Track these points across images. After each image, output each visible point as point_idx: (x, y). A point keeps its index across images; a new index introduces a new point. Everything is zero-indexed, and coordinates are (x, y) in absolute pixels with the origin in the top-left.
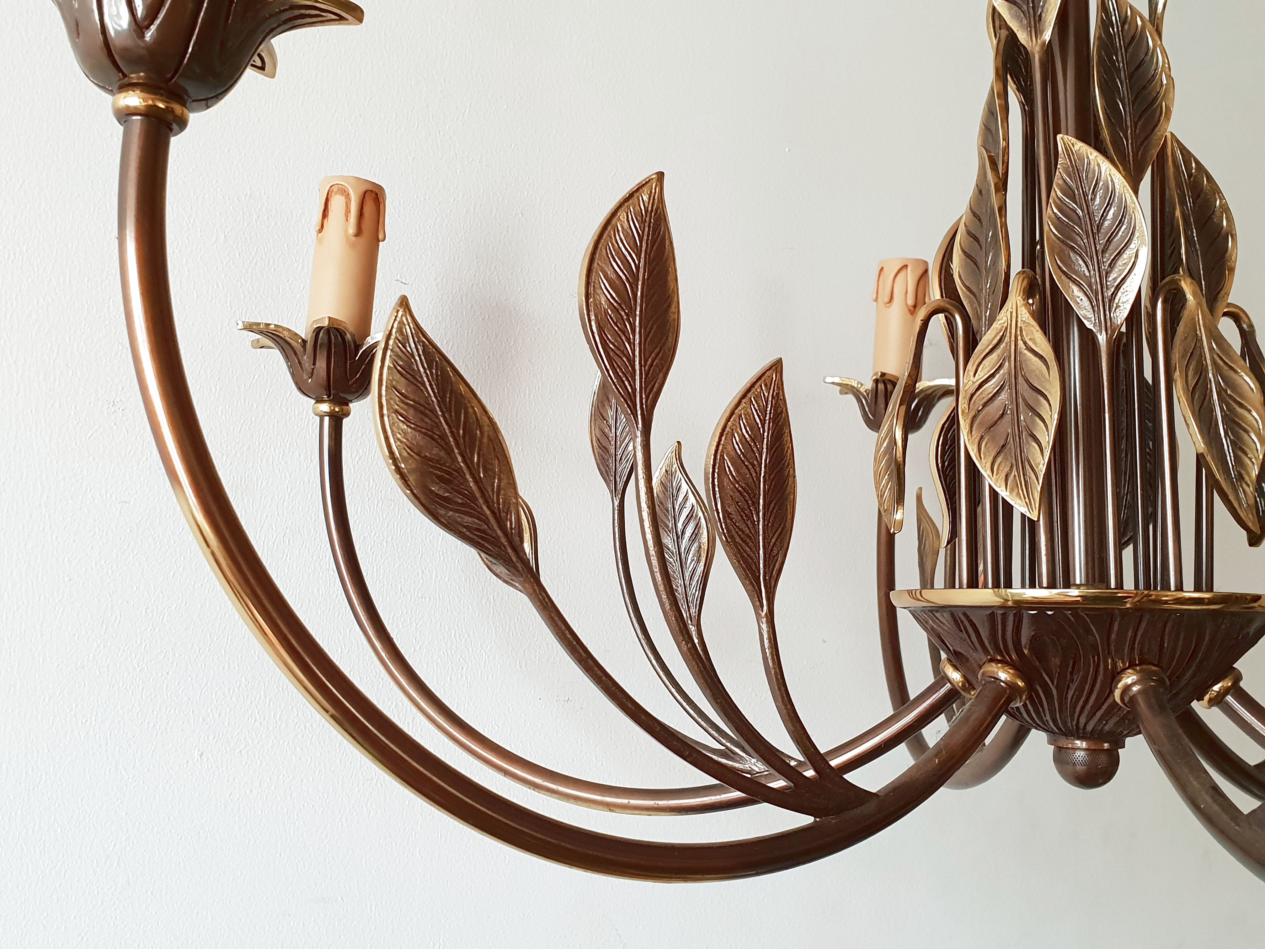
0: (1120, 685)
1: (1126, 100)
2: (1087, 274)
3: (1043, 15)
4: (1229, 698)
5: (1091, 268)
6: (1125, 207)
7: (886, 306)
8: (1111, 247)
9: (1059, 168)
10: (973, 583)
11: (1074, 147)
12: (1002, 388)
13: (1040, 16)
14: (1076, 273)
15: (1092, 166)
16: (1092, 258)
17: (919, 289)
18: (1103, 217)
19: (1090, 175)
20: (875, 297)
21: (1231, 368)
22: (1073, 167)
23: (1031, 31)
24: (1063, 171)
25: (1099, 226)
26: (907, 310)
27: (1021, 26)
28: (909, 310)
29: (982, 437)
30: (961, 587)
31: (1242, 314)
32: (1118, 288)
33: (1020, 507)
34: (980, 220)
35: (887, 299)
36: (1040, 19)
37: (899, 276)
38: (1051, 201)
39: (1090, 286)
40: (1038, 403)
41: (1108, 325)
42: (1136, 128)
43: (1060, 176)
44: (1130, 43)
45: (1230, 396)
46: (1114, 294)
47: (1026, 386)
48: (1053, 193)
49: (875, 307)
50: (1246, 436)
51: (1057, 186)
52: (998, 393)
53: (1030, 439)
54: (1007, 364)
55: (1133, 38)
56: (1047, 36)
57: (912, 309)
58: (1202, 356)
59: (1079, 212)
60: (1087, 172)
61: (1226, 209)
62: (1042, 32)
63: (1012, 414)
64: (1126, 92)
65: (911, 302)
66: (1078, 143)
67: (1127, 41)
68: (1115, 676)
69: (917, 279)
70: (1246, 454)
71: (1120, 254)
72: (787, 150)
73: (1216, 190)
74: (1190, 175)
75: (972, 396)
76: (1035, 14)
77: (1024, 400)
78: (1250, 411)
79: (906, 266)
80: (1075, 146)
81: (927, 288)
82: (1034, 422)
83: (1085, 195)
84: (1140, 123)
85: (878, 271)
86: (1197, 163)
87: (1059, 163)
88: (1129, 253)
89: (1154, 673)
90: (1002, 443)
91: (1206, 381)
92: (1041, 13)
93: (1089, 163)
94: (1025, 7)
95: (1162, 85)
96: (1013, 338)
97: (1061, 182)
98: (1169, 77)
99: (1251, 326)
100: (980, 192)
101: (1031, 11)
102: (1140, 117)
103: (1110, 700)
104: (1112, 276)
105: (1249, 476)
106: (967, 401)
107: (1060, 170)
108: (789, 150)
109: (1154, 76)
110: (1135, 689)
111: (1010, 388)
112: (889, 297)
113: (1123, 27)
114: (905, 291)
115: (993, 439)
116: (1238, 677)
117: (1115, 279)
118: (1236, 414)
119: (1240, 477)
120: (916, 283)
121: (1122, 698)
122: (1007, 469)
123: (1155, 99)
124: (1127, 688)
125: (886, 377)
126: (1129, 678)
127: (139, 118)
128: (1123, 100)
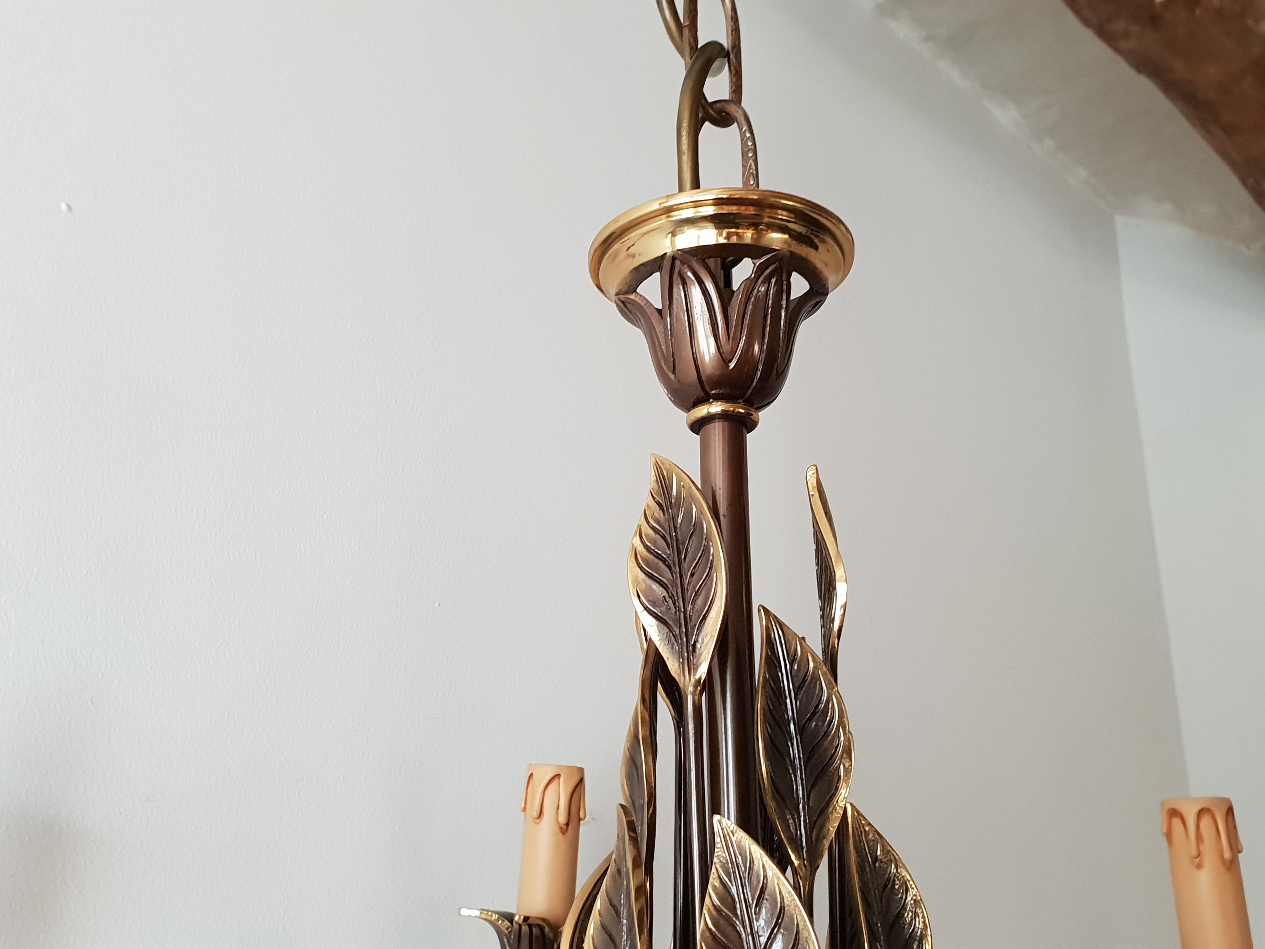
1: (797, 762)
3: (698, 645)
6: (797, 934)
7: (534, 822)
9: (715, 863)
11: (733, 836)
13: (694, 646)
15: (756, 868)
17: (573, 802)
18: (770, 941)
19: (754, 879)
20: (523, 806)
22: (732, 863)
23: (683, 663)
24: (721, 867)
26: (558, 829)
27: (673, 654)
28: (561, 828)
35: (536, 814)
36: (694, 651)
37: (551, 787)
38: (705, 911)
42: (808, 799)
43: (716, 875)
44: (801, 686)
48: (707, 900)
49: (523, 818)
51: (713, 890)
55: (804, 680)
56: (702, 671)
57: (564, 827)
59: (740, 928)
60: (750, 874)
62: (696, 670)
64: (796, 751)
65: (562, 819)
66: (738, 832)
67: (797, 685)
69: (571, 790)
72: (437, 605)
76: (688, 642)
79: (558, 776)
80: (736, 835)
81: (582, 801)
83: (748, 907)
84: (814, 792)
85: (528, 778)
86: (883, 842)
87: (716, 854)
92: (695, 642)
93: (752, 863)
94: (676, 629)
95: (838, 744)
97: (717, 884)
98: (848, 734)
101: (684, 637)
102: (814, 784)
107: (718, 866)
108: (439, 605)
109: (829, 730)
112: (539, 812)
113: (791, 665)
114: (556, 806)
120: (568, 795)
123: (831, 759)
125: (530, 921)
128: (793, 763)
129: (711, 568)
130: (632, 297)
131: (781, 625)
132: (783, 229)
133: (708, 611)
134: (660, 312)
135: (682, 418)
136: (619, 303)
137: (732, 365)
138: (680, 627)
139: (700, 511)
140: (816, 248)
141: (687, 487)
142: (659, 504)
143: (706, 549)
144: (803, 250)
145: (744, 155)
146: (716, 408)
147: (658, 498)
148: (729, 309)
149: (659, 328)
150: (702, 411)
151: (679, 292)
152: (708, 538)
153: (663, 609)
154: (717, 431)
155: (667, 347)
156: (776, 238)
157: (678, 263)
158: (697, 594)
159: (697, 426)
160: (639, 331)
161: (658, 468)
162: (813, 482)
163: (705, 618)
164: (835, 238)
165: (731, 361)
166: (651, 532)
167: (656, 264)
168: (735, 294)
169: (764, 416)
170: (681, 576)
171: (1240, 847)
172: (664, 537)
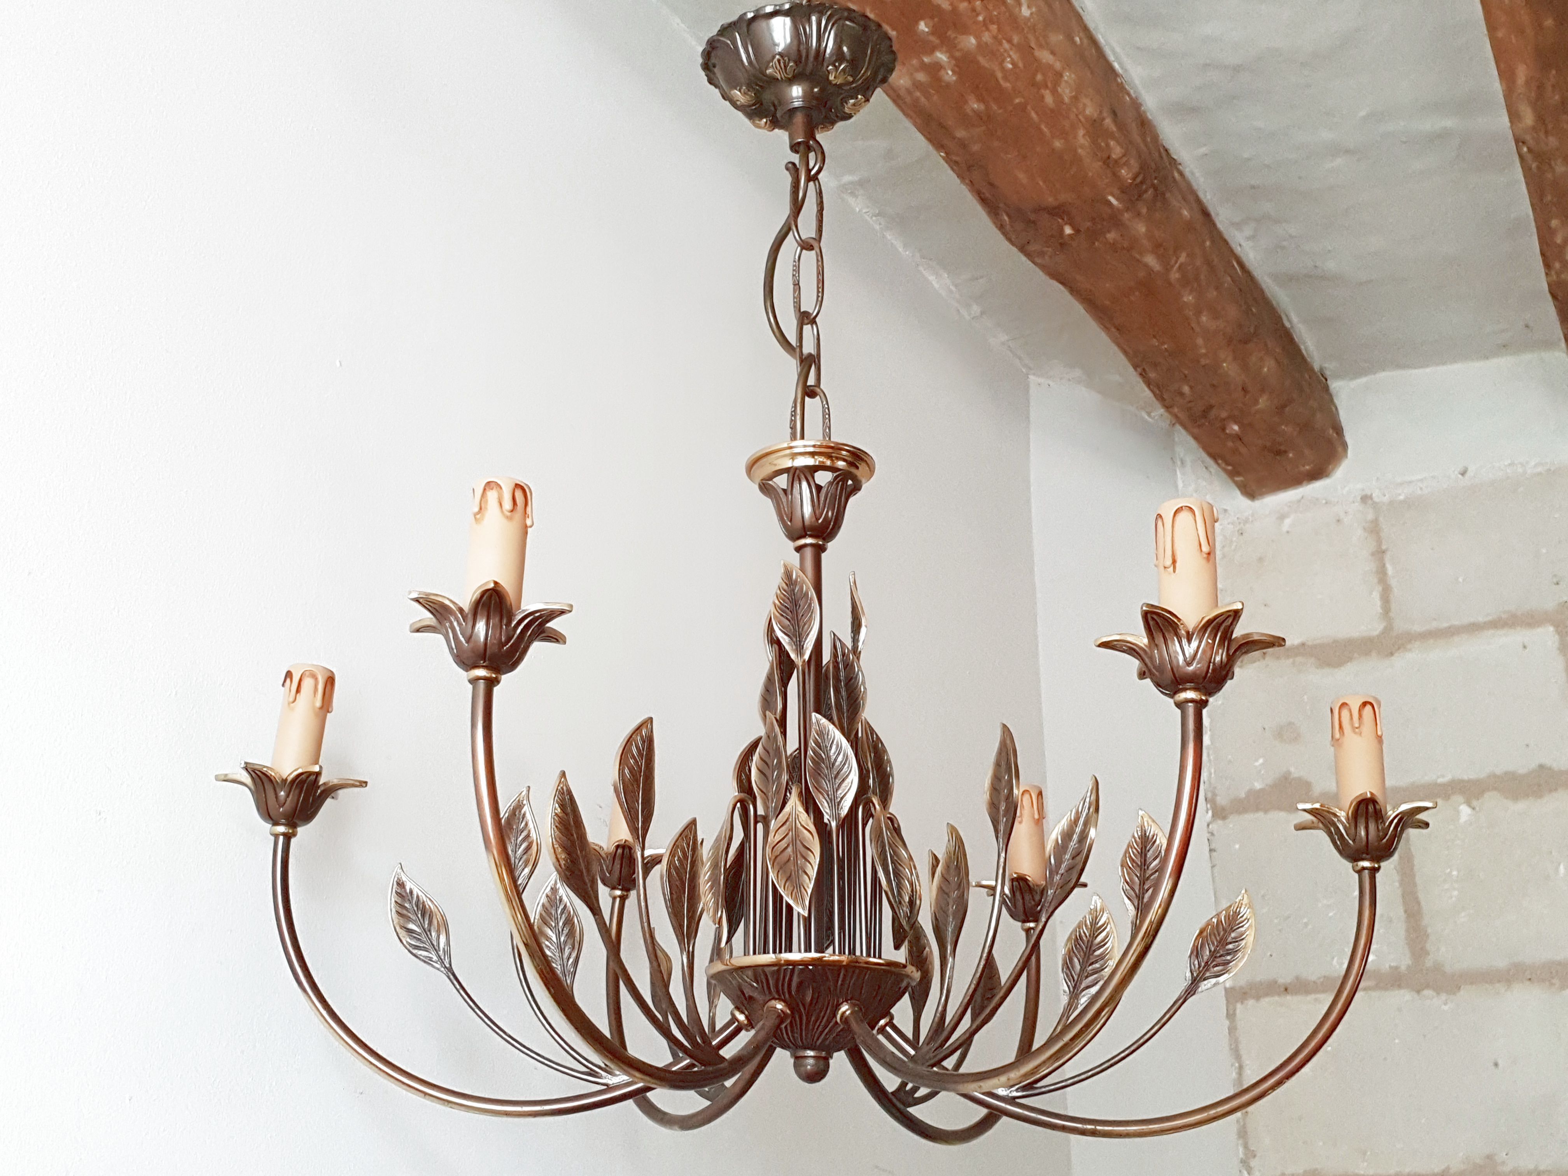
0: (840, 1012)
1: (845, 698)
2: (827, 789)
3: (805, 646)
4: (888, 1028)
5: (829, 786)
6: (847, 756)
8: (839, 776)
10: (765, 952)
11: (820, 721)
12: (788, 845)
13: (803, 646)
14: (822, 788)
15: (830, 733)
16: (829, 781)
18: (836, 760)
19: (829, 737)
21: (896, 846)
22: (819, 731)
23: (797, 653)
24: (815, 732)
25: (833, 764)
27: (792, 649)
29: (778, 871)
30: (759, 954)
31: (895, 819)
32: (842, 798)
33: (797, 909)
34: (768, 752)
36: (803, 648)
39: (828, 795)
40: (808, 855)
41: (837, 817)
42: (849, 713)
43: (813, 735)
44: (846, 667)
45: (896, 860)
46: (840, 802)
47: (801, 846)
48: (810, 744)
50: (902, 881)
51: (812, 740)
52: (786, 848)
53: (803, 874)
54: (791, 833)
55: (848, 664)
56: (806, 657)
58: (883, 838)
59: (823, 755)
60: (828, 735)
61: (889, 761)
62: (804, 655)
63: (794, 859)
64: (845, 694)
66: (823, 719)
68: (838, 1006)
70: (903, 890)
71: (843, 780)
73: (885, 751)
74: (873, 741)
75: (773, 848)
76: (800, 644)
77: (800, 853)
78: (905, 869)
80: (818, 718)
82: (805, 864)
83: (826, 747)
84: (850, 710)
86: (877, 735)
87: (813, 728)
88: (848, 780)
89: (857, 1005)
90: (789, 875)
91: (886, 851)
93: (829, 731)
94: (795, 639)
95: (861, 691)
96: (794, 819)
97: (814, 738)
98: (865, 688)
99: (899, 826)
100: (769, 737)
101: (798, 643)
102: (850, 708)
103: (834, 1020)
104: (839, 792)
105: (905, 902)
106: (770, 850)
107: (813, 732)
109: (857, 686)
110: (848, 1013)
111: (793, 845)
113: (843, 657)
115: (785, 872)
116: (892, 1018)
117: (841, 794)
118: (899, 870)
119: (900, 903)
121: (841, 1019)
122: (792, 888)
123: (857, 698)
124: (844, 1012)
126: (845, 1008)
127: (483, 681)
128: (842, 697)
129: (812, 612)
130: (770, 482)
131: (840, 641)
132: (844, 460)
133: (810, 632)
134: (785, 491)
135: (791, 545)
136: (761, 484)
137: (820, 521)
138: (796, 638)
139: (808, 588)
140: (857, 468)
141: (801, 576)
142: (787, 584)
143: (810, 604)
144: (853, 470)
145: (824, 416)
146: (809, 541)
147: (785, 580)
148: (820, 495)
149: (784, 500)
150: (802, 542)
151: (796, 485)
152: (811, 599)
153: (788, 630)
154: (808, 552)
155: (788, 509)
156: (841, 464)
157: (798, 472)
158: (805, 624)
159: (798, 549)
160: (770, 500)
161: (785, 566)
162: (852, 580)
163: (808, 634)
164: (867, 464)
165: (819, 519)
166: (782, 596)
167: (787, 470)
168: (823, 489)
169: (830, 545)
170: (797, 616)
171: (1044, 814)
172: (788, 599)
